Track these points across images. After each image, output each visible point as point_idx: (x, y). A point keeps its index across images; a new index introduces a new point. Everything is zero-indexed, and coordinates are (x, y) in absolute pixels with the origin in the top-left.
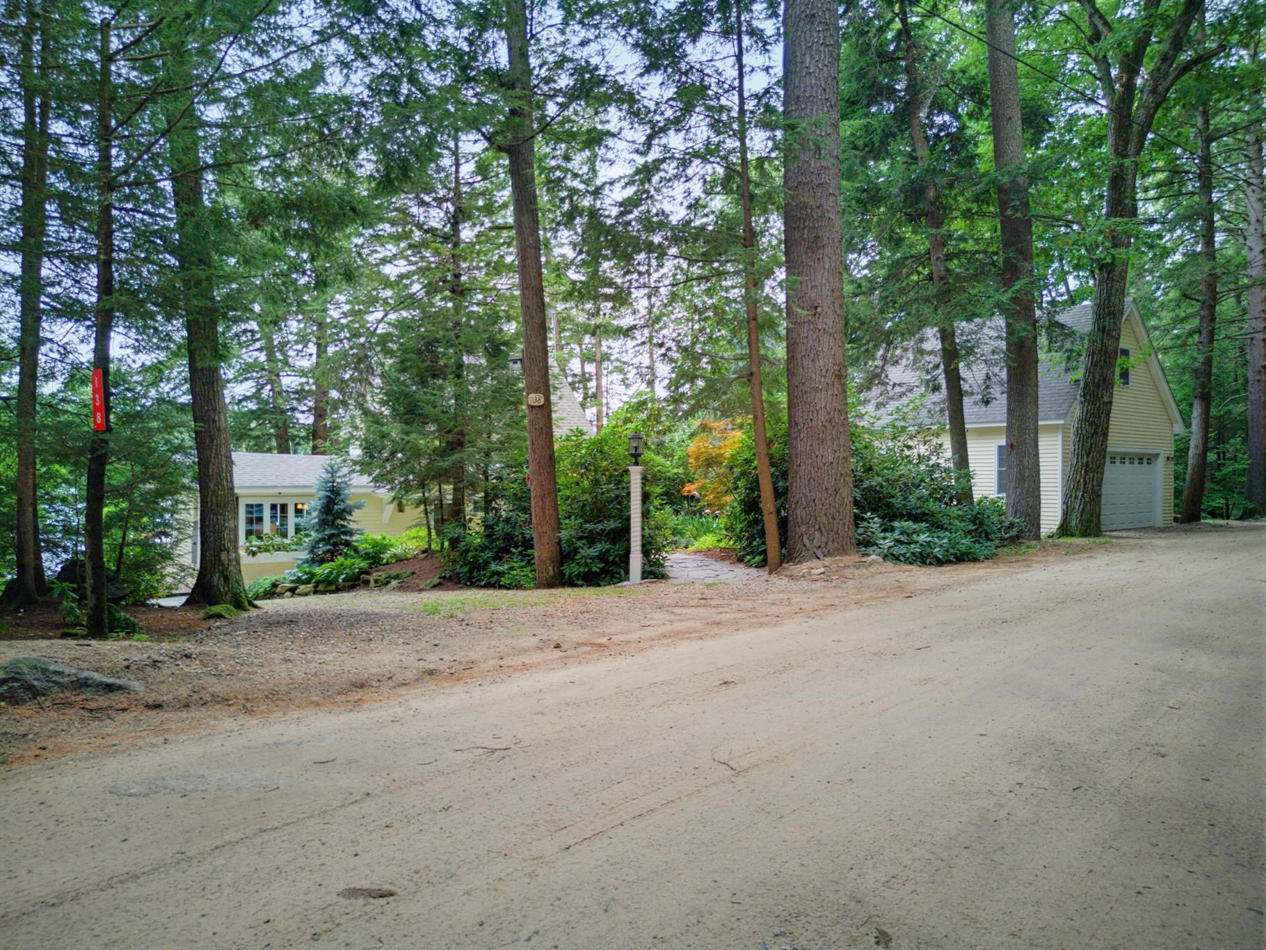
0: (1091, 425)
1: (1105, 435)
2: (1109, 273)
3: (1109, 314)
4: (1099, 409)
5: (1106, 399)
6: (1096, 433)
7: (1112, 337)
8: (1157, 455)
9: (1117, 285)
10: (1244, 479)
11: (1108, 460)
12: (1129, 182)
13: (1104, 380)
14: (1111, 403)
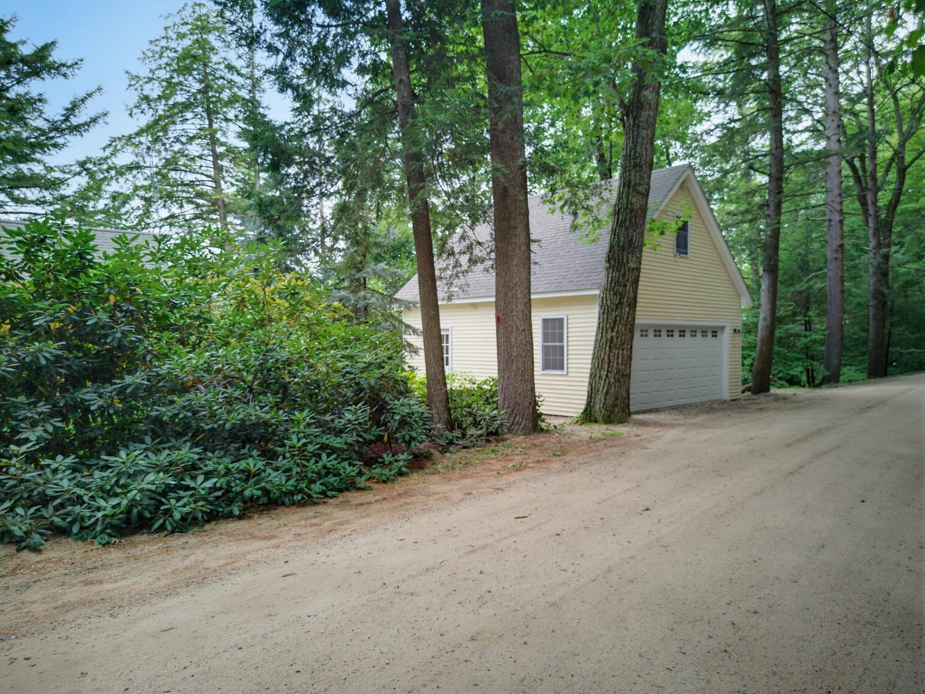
0: (615, 294)
1: (633, 305)
2: (635, 119)
3: (635, 166)
4: (624, 275)
5: (632, 265)
6: (620, 303)
7: (639, 193)
8: (723, 328)
9: (644, 133)
10: (823, 348)
11: (637, 334)
12: (658, 12)
13: (630, 242)
14: (638, 269)
